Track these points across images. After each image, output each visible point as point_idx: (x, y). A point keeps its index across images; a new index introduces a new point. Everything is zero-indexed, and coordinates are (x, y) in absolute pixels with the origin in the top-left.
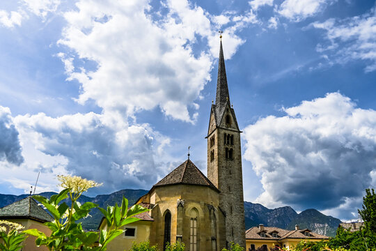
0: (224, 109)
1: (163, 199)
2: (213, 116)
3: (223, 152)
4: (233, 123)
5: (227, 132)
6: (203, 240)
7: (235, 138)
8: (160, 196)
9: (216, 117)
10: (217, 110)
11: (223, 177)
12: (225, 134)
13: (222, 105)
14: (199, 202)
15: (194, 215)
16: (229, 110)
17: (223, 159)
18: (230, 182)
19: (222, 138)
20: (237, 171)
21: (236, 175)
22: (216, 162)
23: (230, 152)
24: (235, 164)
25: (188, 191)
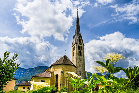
0: (78, 36)
2: (74, 39)
3: (78, 52)
4: (82, 42)
6: (70, 85)
7: (82, 47)
9: (75, 39)
10: (76, 37)
11: (78, 62)
12: (79, 46)
13: (77, 35)
14: (69, 71)
16: (80, 37)
17: (77, 55)
18: (80, 64)
19: (77, 47)
20: (83, 60)
21: (82, 61)
22: (75, 56)
23: (80, 52)
24: (82, 57)
25: (65, 67)
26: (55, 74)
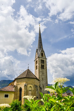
0: (41, 51)
1: (19, 83)
2: (37, 53)
3: (40, 66)
4: (44, 55)
5: (42, 59)
7: (44, 61)
8: (18, 82)
9: (38, 53)
10: (38, 51)
11: (40, 75)
12: (41, 60)
13: (40, 49)
14: (32, 84)
15: (30, 89)
16: (43, 51)
17: (40, 69)
18: (43, 77)
19: (40, 61)
20: (45, 73)
22: (38, 70)
23: (43, 65)
24: (44, 70)
25: (28, 80)
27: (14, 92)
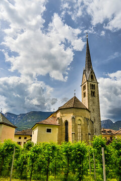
0: (90, 72)
1: (64, 115)
2: (84, 75)
3: (90, 93)
4: (95, 78)
5: (92, 83)
6: (84, 134)
7: (96, 86)
8: (62, 114)
9: (86, 76)
10: (86, 72)
11: (90, 105)
13: (89, 70)
14: (81, 117)
15: (79, 123)
16: (92, 72)
17: (90, 96)
18: (94, 107)
19: (89, 86)
20: (97, 102)
21: (97, 104)
22: (86, 98)
23: (93, 92)
24: (96, 99)
25: (76, 111)
26: (64, 121)
27: (58, 126)
